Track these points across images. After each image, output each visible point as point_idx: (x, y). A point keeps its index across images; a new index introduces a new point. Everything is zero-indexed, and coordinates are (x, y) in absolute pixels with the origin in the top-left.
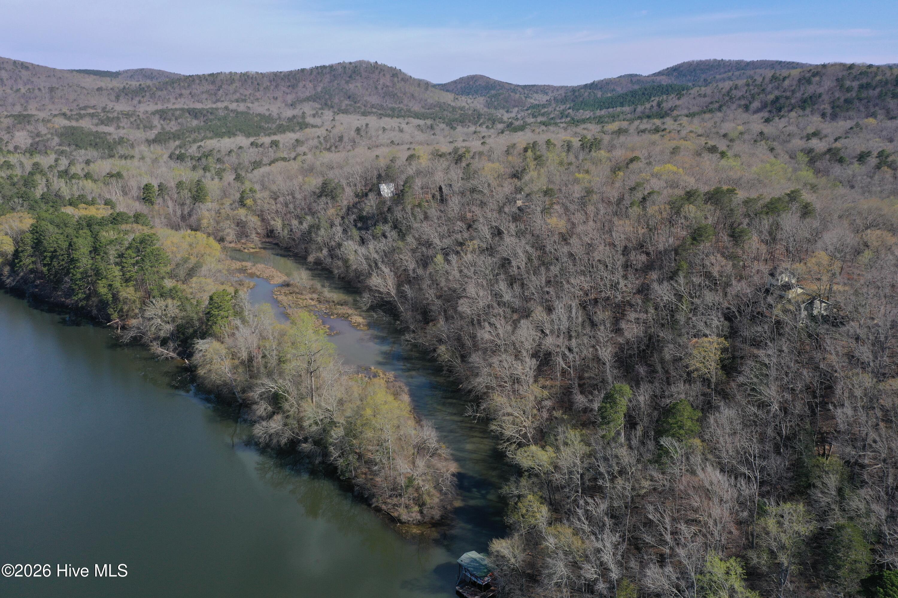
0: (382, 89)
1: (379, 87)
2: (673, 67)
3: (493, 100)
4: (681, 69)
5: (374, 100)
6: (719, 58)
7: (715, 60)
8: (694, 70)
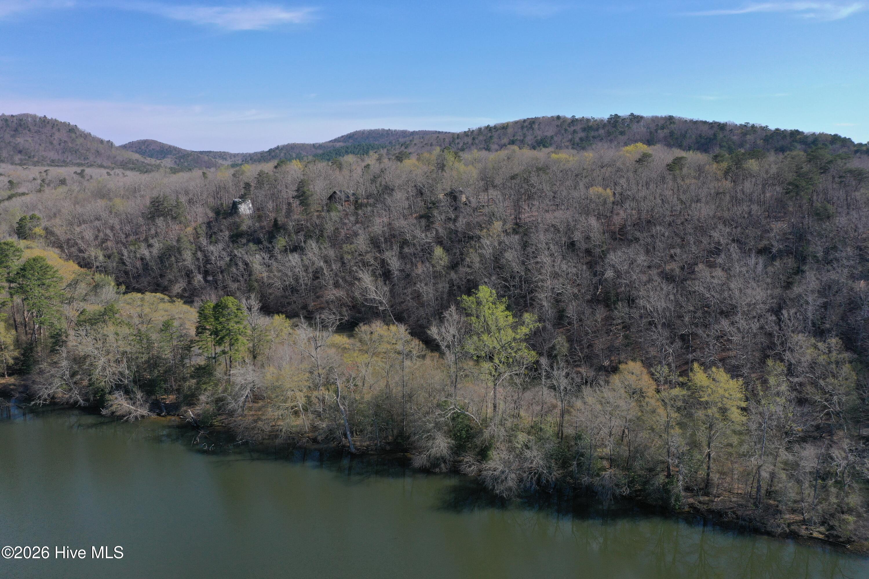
0: (60, 144)
1: (55, 142)
2: (347, 135)
3: (182, 161)
4: (356, 137)
5: (52, 155)
6: (386, 128)
7: (383, 130)
8: (367, 138)
